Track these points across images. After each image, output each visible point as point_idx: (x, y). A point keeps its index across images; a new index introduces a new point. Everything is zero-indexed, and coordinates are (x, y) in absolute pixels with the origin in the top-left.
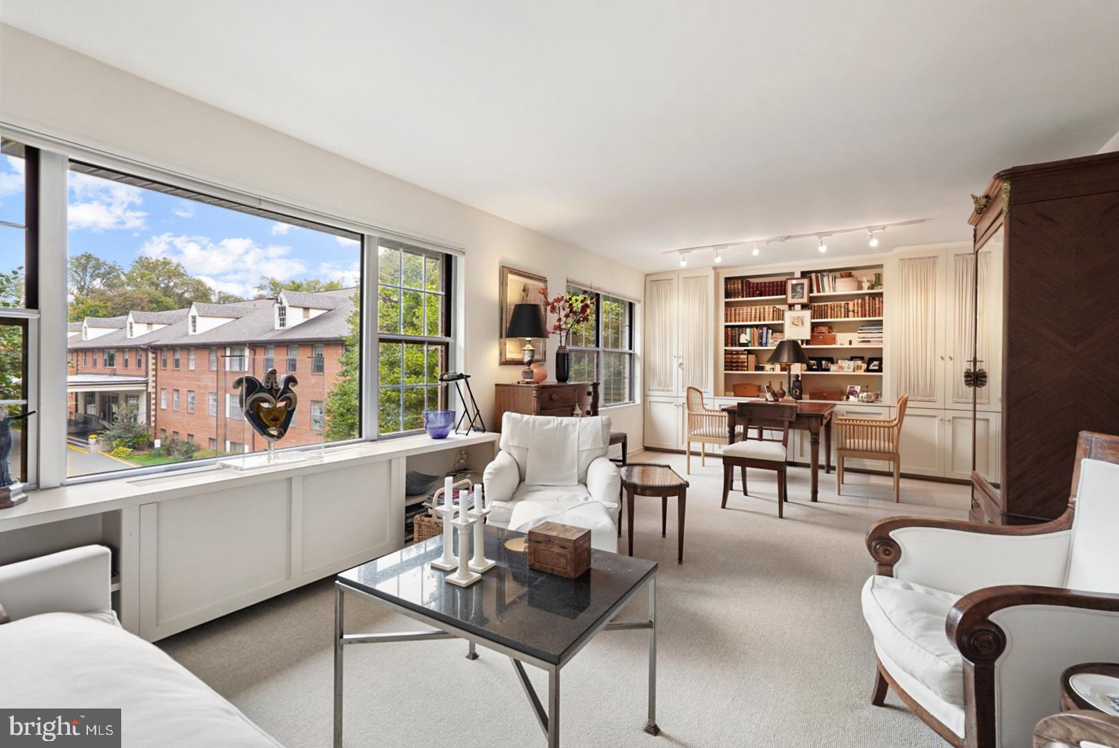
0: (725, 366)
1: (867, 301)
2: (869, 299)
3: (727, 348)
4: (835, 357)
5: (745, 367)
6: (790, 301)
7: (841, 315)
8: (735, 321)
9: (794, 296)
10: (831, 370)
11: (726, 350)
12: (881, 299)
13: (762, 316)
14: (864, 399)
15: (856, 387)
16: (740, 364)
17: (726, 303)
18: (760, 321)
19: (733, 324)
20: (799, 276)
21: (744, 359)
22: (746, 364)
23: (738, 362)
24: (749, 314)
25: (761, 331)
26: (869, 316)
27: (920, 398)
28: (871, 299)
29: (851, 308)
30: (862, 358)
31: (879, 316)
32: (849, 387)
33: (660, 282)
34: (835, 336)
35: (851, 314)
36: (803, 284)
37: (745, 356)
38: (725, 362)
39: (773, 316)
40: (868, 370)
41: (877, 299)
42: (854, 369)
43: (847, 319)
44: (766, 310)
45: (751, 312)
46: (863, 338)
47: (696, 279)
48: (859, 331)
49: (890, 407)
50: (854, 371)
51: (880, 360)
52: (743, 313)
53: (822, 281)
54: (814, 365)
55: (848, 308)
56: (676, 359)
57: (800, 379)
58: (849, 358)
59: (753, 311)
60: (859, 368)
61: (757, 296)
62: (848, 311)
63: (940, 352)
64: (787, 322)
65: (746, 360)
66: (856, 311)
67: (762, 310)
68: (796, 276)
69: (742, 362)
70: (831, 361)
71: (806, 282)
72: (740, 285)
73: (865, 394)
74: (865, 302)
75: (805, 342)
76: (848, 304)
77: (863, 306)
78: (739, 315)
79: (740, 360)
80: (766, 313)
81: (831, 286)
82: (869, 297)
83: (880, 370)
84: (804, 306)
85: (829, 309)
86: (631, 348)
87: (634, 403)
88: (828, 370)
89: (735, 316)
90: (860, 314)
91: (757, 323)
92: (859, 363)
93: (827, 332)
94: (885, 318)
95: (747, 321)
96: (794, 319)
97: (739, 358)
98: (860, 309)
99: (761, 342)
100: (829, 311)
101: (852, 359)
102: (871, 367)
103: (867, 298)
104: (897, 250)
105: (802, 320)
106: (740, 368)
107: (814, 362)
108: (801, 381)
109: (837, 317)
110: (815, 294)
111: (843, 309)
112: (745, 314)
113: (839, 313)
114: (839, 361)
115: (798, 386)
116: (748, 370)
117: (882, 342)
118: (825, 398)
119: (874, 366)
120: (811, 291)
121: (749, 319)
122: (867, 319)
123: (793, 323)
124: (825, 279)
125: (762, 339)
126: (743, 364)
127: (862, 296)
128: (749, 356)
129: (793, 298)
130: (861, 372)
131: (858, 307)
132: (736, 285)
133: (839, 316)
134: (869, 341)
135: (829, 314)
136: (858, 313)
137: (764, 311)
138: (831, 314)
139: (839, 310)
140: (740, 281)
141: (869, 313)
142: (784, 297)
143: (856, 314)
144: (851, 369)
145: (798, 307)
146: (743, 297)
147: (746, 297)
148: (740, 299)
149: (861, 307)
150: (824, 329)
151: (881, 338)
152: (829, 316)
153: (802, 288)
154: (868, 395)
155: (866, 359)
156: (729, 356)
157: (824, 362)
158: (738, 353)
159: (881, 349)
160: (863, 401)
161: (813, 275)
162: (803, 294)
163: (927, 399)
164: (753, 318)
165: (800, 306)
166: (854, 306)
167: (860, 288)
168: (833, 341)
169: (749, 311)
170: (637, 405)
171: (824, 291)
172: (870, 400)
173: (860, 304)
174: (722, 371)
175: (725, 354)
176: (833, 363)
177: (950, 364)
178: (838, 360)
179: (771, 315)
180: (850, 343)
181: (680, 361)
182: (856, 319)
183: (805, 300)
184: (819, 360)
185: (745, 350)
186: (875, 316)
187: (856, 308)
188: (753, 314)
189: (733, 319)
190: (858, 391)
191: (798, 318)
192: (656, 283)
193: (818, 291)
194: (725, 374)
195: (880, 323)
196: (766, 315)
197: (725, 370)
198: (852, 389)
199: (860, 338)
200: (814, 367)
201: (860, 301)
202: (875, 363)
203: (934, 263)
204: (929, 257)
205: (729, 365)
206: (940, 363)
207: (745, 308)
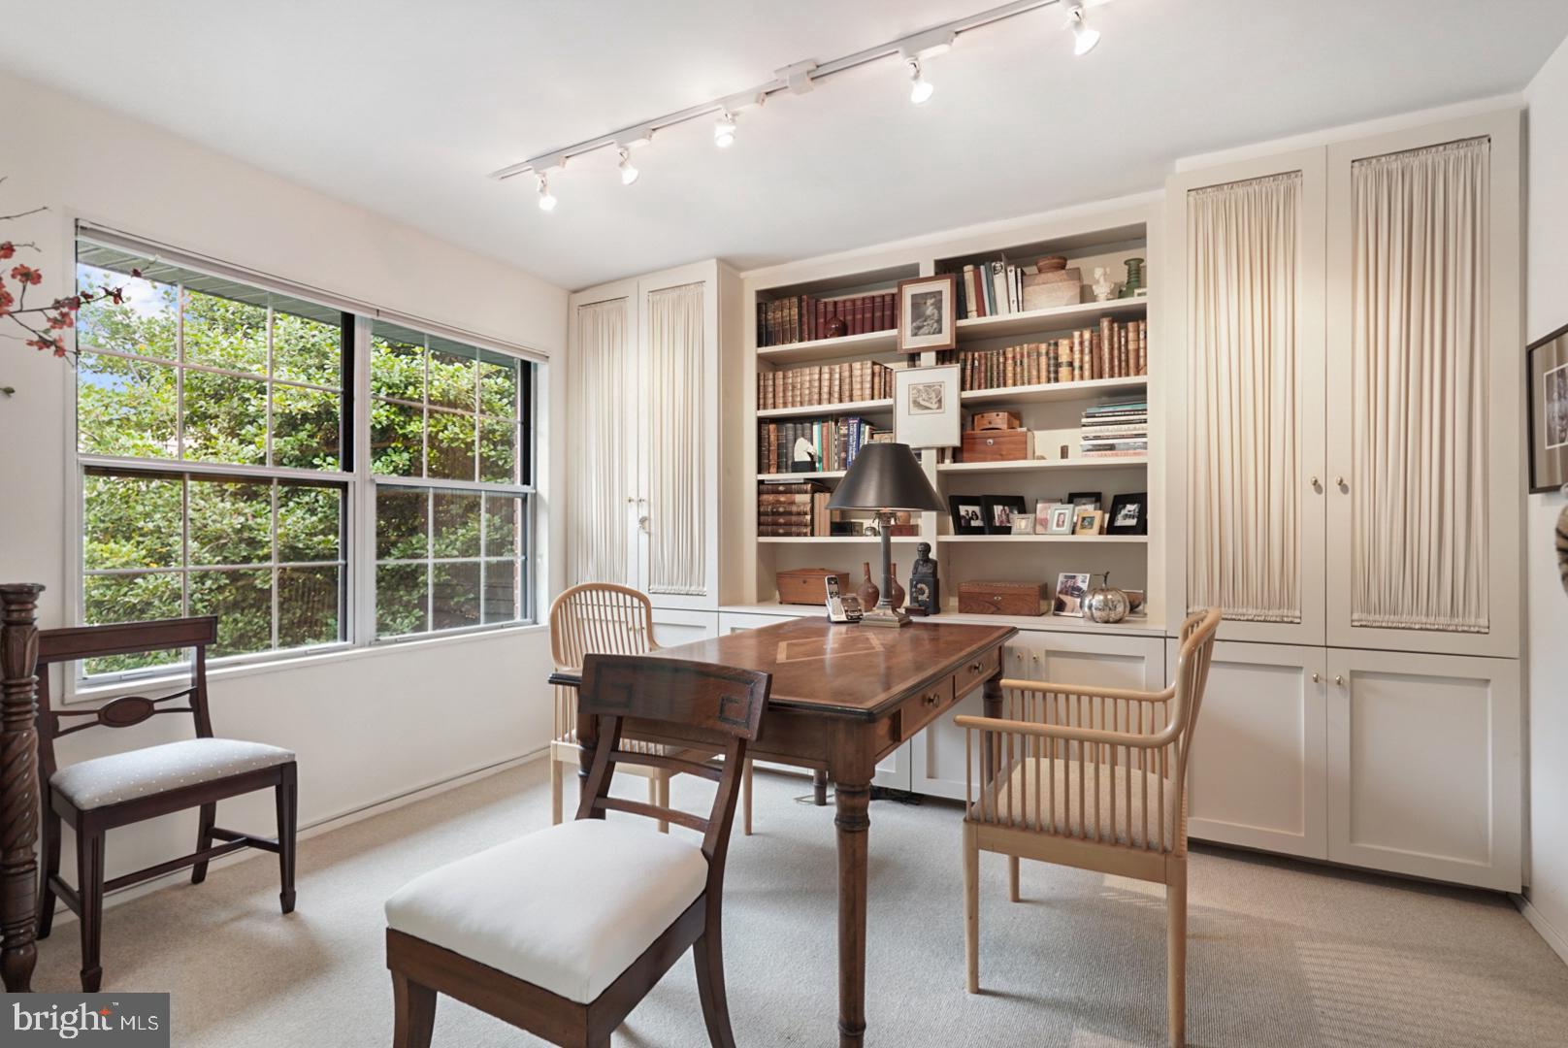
0: (759, 524)
1: (1106, 333)
2: (1111, 329)
3: (762, 477)
4: (1028, 493)
5: (806, 525)
6: (910, 343)
7: (1039, 377)
8: (785, 405)
9: (919, 328)
10: (1014, 530)
11: (760, 483)
12: (1142, 327)
13: (846, 387)
14: (1097, 614)
15: (1080, 577)
16: (794, 519)
17: (761, 358)
18: (841, 401)
19: (780, 411)
20: (932, 273)
21: (805, 504)
22: (808, 517)
23: (790, 513)
24: (816, 384)
25: (844, 430)
26: (1112, 376)
27: (1251, 612)
28: (1116, 325)
29: (1064, 358)
30: (1096, 497)
31: (1137, 373)
32: (1061, 578)
33: (598, 308)
34: (1025, 435)
35: (1064, 371)
36: (940, 292)
37: (806, 498)
38: (759, 514)
39: (873, 388)
40: (1112, 529)
41: (1131, 325)
42: (1074, 526)
43: (1053, 386)
44: (857, 373)
45: (820, 380)
46: (1096, 438)
47: (675, 294)
48: (1084, 420)
49: (1165, 638)
50: (1073, 533)
51: (1141, 499)
52: (802, 384)
53: (991, 284)
54: (975, 516)
55: (1056, 358)
56: (634, 505)
57: (933, 555)
58: (1066, 497)
59: (826, 376)
60: (1086, 522)
61: (832, 336)
62: (1058, 365)
63: (1311, 466)
64: (901, 401)
65: (808, 508)
66: (1077, 364)
67: (846, 374)
68: (922, 275)
69: (798, 514)
70: (1019, 504)
71: (945, 286)
72: (795, 311)
73: (1100, 597)
74: (1100, 338)
75: (949, 453)
76: (1056, 344)
77: (1095, 347)
78: (794, 388)
79: (794, 509)
80: (857, 379)
81: (1013, 297)
82: (1112, 323)
83: (1141, 528)
84: (944, 356)
85: (1010, 362)
86: (526, 481)
87: (535, 622)
88: (1007, 531)
89: (784, 391)
90: (1087, 373)
91: (836, 406)
92: (1089, 509)
93: (1004, 426)
94: (1152, 379)
95: (810, 403)
96: (919, 391)
97: (793, 503)
98: (1087, 358)
99: (846, 459)
100: (1010, 368)
101: (1072, 498)
102: (1120, 522)
103: (1105, 324)
104: (1181, 165)
105: (938, 393)
106: (794, 529)
107: (977, 509)
108: (935, 563)
109: (1029, 383)
110: (973, 320)
111: (1043, 360)
112: (807, 385)
113: (1035, 373)
114: (1039, 506)
115: (925, 575)
116: (812, 535)
117: (1145, 446)
118: (998, 610)
119: (1126, 516)
120: (961, 311)
121: (816, 397)
122: (1107, 382)
123: (917, 404)
124: (999, 280)
125: (847, 452)
126: (801, 518)
127: (1091, 321)
128: (817, 495)
129: (915, 335)
130: (1091, 536)
131: (1082, 352)
132: (786, 312)
133: (1035, 380)
134: (1112, 447)
135: (1010, 375)
136: (1081, 368)
137: (851, 376)
138: (1015, 374)
139: (1034, 364)
140: (795, 300)
141: (1112, 368)
142: (893, 332)
143: (1077, 372)
144: (1067, 528)
145: (929, 358)
146: (801, 340)
147: (809, 339)
148: (796, 346)
149: (1091, 352)
150: (1000, 419)
151: (1144, 435)
152: (1010, 381)
153: (938, 306)
154: (1106, 602)
155: (1109, 501)
156: (771, 498)
157: (998, 509)
158: (790, 489)
159: (1143, 467)
160: (1093, 618)
161: (968, 268)
162: (939, 321)
163: (1274, 613)
164: (825, 396)
165: (933, 355)
166: (1071, 349)
167: (1086, 294)
168: (1022, 449)
169: (816, 377)
170: (543, 630)
171: (994, 311)
172: (1113, 616)
173: (1087, 344)
174: (750, 538)
175: (760, 493)
176: (1023, 511)
177: (1339, 503)
178: (1037, 502)
179: (868, 385)
180: (1064, 453)
181: (644, 513)
182: (1078, 384)
183: (945, 339)
184: (986, 503)
185: (807, 481)
186: (1127, 375)
187: (1077, 356)
188: (826, 383)
189: (780, 401)
190: (1084, 586)
191: (929, 387)
192: (590, 309)
193: (981, 312)
194: (760, 545)
195: (1139, 393)
196: (857, 386)
197: (760, 534)
198: (1070, 583)
199: (1086, 438)
200: (974, 523)
201: (1087, 335)
202: (1131, 508)
203: (1290, 193)
204: (1275, 176)
205: (771, 520)
206: (1310, 501)
207: (807, 371)
